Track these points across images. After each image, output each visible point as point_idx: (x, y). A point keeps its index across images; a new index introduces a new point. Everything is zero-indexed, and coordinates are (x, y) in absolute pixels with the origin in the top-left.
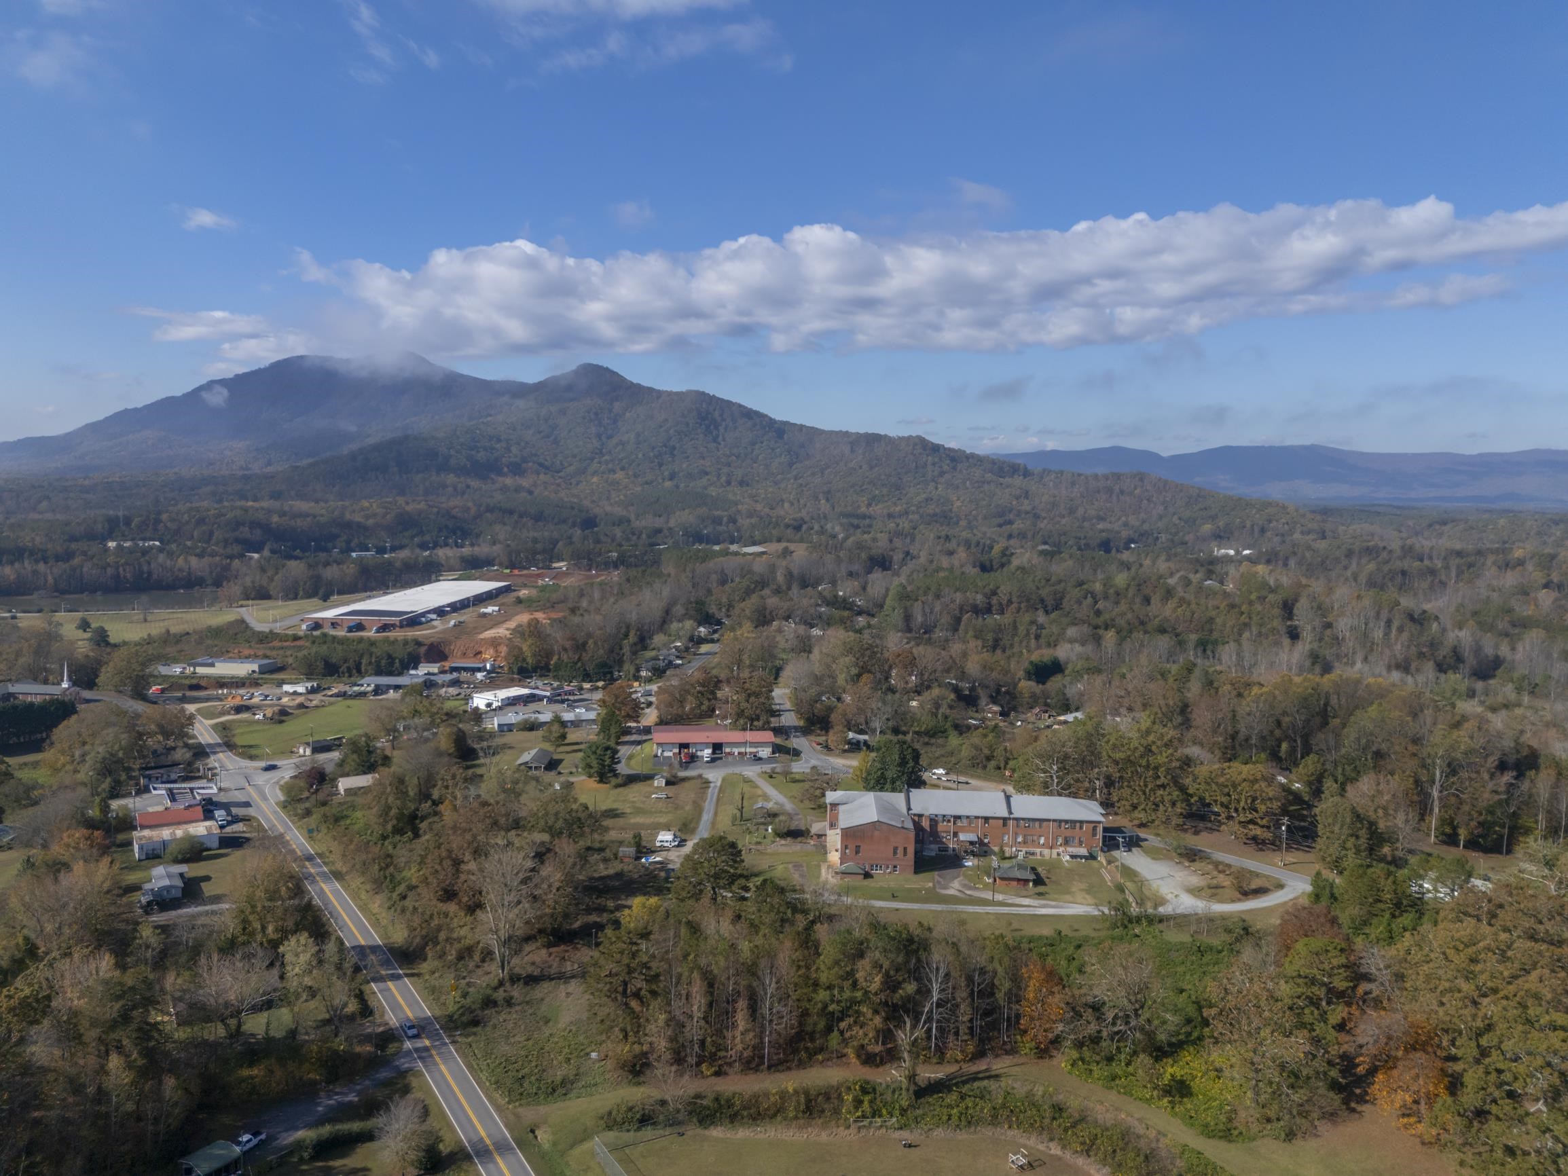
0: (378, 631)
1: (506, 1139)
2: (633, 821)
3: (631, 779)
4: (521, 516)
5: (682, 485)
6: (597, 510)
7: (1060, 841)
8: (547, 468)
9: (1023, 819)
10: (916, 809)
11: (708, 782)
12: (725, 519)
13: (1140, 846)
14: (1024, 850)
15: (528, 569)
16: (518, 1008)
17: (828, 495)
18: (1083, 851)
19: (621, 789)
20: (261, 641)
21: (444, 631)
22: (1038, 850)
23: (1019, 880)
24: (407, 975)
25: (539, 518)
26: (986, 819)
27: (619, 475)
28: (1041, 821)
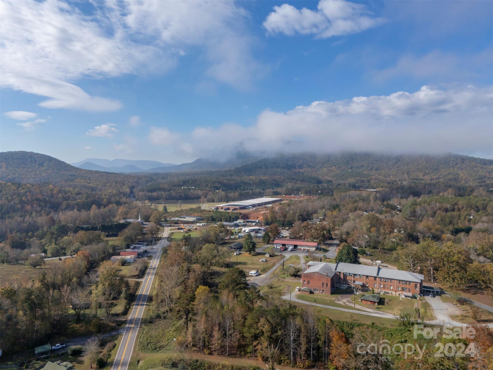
0: (233, 210)
1: (127, 361)
2: (248, 266)
3: (259, 254)
4: (297, 180)
5: (354, 171)
6: (323, 179)
7: (400, 289)
8: (311, 166)
9: (383, 278)
10: (338, 270)
11: (284, 257)
12: (366, 181)
13: (441, 296)
14: (384, 291)
15: (291, 195)
16: (167, 320)
17: (408, 173)
18: (410, 294)
19: (254, 257)
20: (201, 212)
21: (251, 211)
22: (390, 292)
23: (371, 301)
24: (146, 305)
25: (302, 181)
26: (367, 277)
27: (333, 168)
28: (391, 279)
